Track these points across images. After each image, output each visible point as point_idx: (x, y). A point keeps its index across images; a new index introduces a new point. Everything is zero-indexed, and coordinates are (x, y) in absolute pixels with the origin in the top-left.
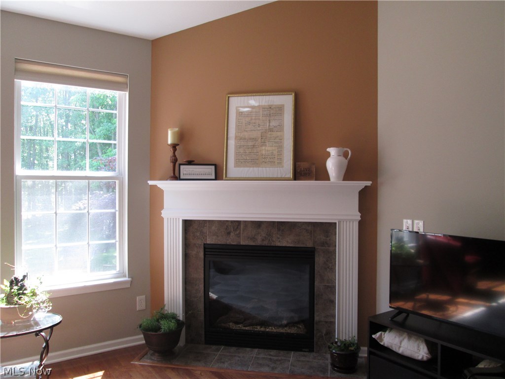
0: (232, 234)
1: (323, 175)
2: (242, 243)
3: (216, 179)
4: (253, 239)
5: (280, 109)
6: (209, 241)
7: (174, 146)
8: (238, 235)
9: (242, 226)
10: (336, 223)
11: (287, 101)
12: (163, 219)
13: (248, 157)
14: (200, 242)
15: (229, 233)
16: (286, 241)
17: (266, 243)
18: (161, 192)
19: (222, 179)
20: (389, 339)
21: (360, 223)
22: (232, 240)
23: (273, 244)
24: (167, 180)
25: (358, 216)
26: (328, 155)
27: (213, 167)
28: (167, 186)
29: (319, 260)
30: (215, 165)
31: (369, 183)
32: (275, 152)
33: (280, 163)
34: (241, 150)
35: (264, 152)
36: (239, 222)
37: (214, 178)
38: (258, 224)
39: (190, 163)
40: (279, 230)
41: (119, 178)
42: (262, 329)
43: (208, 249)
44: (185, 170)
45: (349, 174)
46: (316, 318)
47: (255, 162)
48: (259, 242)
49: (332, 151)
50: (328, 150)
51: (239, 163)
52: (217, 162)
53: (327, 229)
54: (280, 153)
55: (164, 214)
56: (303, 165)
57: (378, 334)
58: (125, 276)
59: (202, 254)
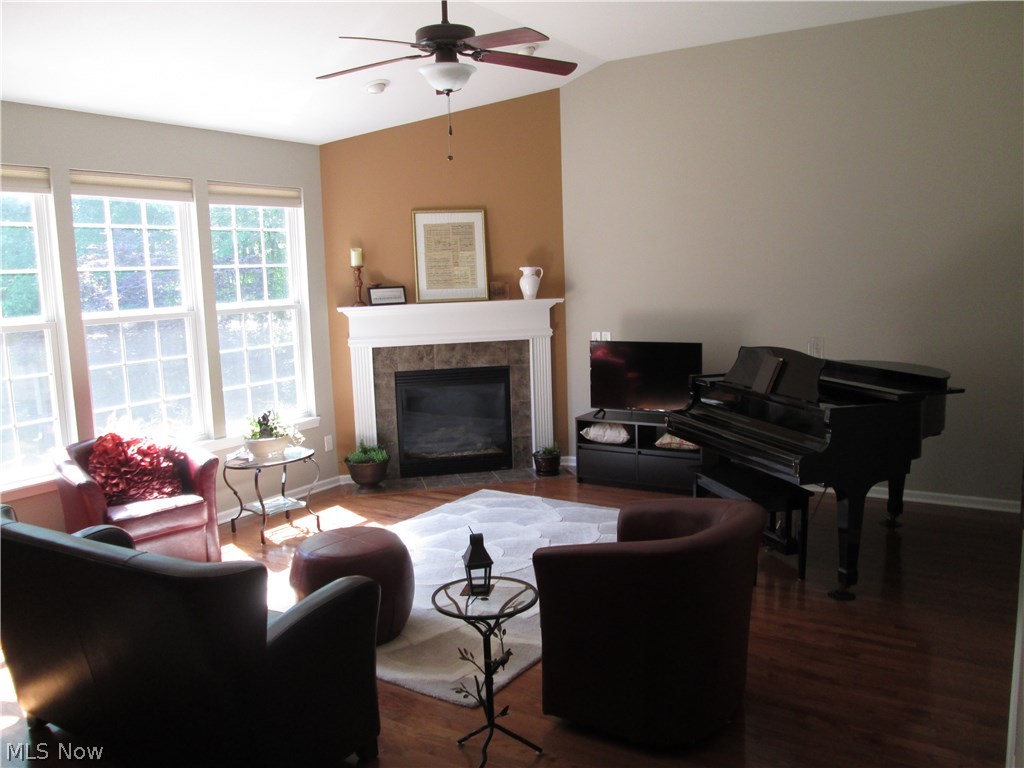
0: (425, 359)
1: (519, 295)
2: (437, 367)
3: (405, 303)
4: (447, 362)
5: (470, 226)
6: (400, 369)
7: (359, 269)
8: (432, 360)
9: (435, 350)
10: (528, 341)
11: (476, 219)
12: (349, 349)
13: (442, 276)
14: (391, 371)
15: (422, 359)
16: (481, 362)
17: (461, 366)
18: (344, 319)
19: (414, 302)
20: (593, 433)
21: (553, 339)
22: (425, 365)
23: (468, 366)
24: (353, 306)
25: (550, 332)
26: (521, 274)
27: (402, 289)
28: (353, 313)
29: (514, 377)
30: (403, 287)
31: (561, 300)
32: (469, 273)
33: (474, 284)
34: (433, 271)
35: (456, 273)
36: (432, 346)
37: (403, 301)
38: (452, 347)
39: (377, 287)
40: (473, 350)
41: (298, 306)
42: (459, 454)
43: (400, 377)
44: (375, 294)
45: (541, 294)
46: (513, 435)
47: (448, 282)
48: (454, 365)
49: (527, 271)
50: (521, 269)
51: (431, 284)
52: (406, 285)
53: (520, 347)
54: (473, 272)
55: (351, 343)
56: (497, 284)
57: (585, 430)
58: (310, 415)
59: (393, 384)
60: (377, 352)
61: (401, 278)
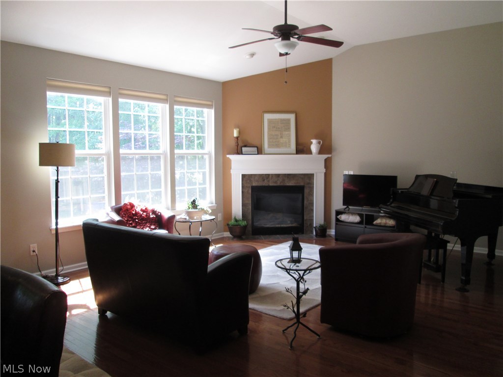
0: (265, 181)
1: (310, 152)
2: (271, 184)
3: (258, 154)
4: (276, 182)
5: (289, 120)
6: (254, 185)
7: (237, 138)
8: (269, 181)
9: (270, 177)
10: (313, 174)
11: (292, 117)
12: (231, 174)
13: (275, 143)
14: (249, 185)
15: (264, 180)
16: (291, 183)
17: (282, 184)
18: (230, 160)
19: (261, 154)
20: (343, 217)
21: (325, 174)
22: (265, 184)
23: (285, 185)
24: (234, 154)
25: (324, 170)
26: (312, 143)
27: (256, 148)
28: (233, 158)
29: (306, 191)
30: (257, 147)
31: (330, 156)
32: (287, 141)
33: (290, 146)
34: (271, 140)
35: (281, 141)
36: (269, 175)
37: (257, 153)
38: (278, 176)
39: (245, 146)
40: (288, 178)
41: (209, 154)
42: (279, 226)
43: (254, 189)
44: (244, 149)
45: (321, 152)
46: (305, 218)
47: (278, 146)
48: (278, 184)
49: (314, 141)
50: (312, 140)
51: (270, 146)
52: (258, 146)
53: (310, 177)
54: (290, 141)
55: (232, 172)
56: (300, 147)
57: (339, 216)
58: (212, 204)
59: (250, 191)
60: (244, 176)
61: (256, 143)
